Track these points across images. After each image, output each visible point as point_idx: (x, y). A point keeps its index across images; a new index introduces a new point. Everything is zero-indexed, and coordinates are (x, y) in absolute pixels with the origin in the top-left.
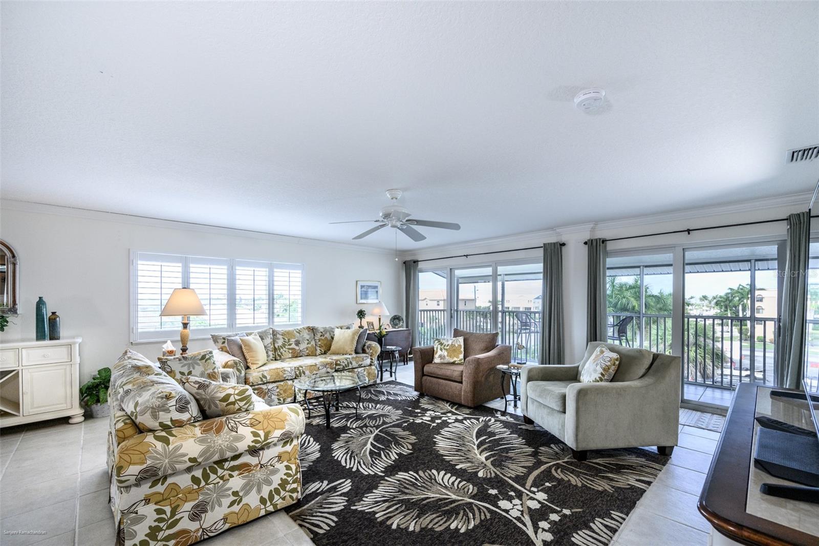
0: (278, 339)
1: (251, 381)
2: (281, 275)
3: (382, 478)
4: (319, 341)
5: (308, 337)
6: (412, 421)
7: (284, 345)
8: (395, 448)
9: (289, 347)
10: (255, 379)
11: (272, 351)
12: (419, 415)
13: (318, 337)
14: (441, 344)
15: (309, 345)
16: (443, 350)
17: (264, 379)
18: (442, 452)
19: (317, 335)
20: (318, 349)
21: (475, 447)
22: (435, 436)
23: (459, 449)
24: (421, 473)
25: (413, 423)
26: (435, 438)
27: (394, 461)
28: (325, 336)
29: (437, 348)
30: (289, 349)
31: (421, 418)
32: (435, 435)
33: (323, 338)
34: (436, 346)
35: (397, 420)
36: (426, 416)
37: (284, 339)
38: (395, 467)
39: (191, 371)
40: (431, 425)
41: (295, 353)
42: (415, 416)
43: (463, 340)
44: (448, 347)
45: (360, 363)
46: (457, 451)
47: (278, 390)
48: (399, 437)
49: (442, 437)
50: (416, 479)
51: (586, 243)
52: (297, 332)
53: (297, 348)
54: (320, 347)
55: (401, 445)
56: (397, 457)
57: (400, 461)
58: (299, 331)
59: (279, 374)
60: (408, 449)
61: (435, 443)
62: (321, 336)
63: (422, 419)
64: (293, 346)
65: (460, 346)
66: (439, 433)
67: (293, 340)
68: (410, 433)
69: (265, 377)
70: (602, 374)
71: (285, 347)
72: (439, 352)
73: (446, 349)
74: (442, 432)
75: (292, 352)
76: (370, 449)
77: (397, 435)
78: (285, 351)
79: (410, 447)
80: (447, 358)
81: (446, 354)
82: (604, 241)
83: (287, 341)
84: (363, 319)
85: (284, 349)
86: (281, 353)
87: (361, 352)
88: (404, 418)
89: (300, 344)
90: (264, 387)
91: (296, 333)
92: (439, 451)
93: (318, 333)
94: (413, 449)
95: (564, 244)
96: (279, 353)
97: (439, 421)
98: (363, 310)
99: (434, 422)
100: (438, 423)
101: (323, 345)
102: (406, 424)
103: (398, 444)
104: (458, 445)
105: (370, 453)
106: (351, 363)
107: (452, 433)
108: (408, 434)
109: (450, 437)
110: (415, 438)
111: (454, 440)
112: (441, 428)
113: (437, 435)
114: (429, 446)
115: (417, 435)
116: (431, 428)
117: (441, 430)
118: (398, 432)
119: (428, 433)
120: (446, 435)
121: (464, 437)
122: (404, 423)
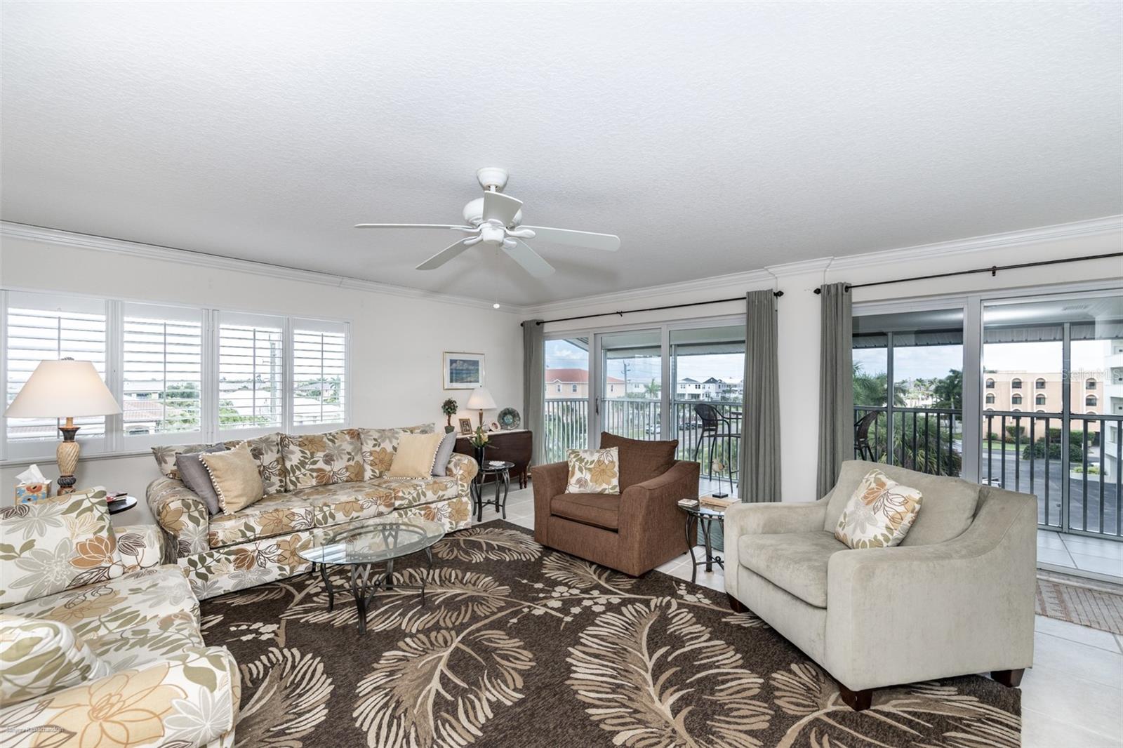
0: (292, 453)
1: (220, 539)
2: (306, 341)
4: (371, 454)
5: (349, 448)
6: (526, 610)
7: (303, 464)
8: (489, 686)
9: (311, 467)
10: (229, 534)
11: (280, 475)
12: (541, 595)
13: (368, 447)
14: (581, 460)
15: (352, 463)
16: (584, 471)
17: (249, 534)
18: (582, 695)
19: (367, 444)
20: (368, 468)
21: (649, 677)
22: (570, 649)
23: (619, 686)
25: (528, 617)
26: (570, 655)
28: (382, 446)
29: (574, 467)
30: (312, 470)
31: (544, 602)
32: (570, 645)
33: (377, 449)
34: (573, 462)
35: (500, 609)
36: (553, 598)
37: (303, 452)
39: (34, 540)
40: (562, 621)
41: (324, 477)
42: (535, 600)
43: (617, 453)
44: (592, 466)
45: (441, 493)
46: (614, 692)
47: (280, 551)
48: (499, 655)
49: (584, 653)
51: (817, 291)
52: (329, 439)
53: (327, 468)
54: (371, 465)
55: (502, 678)
56: (492, 716)
58: (334, 436)
59: (281, 522)
60: (515, 690)
61: (569, 669)
62: (375, 445)
63: (545, 606)
64: (321, 465)
65: (612, 462)
66: (577, 642)
67: (320, 455)
68: (522, 644)
69: (251, 529)
70: (888, 528)
71: (304, 468)
72: (578, 475)
73: (590, 470)
74: (583, 638)
75: (317, 477)
76: (438, 692)
77: (496, 649)
78: (305, 475)
79: (520, 683)
80: (591, 484)
81: (588, 477)
82: (848, 288)
83: (309, 456)
84: (453, 415)
85: (303, 470)
86: (297, 479)
87: (444, 474)
88: (513, 605)
89: (333, 460)
90: (250, 547)
91: (327, 441)
92: (577, 692)
93: (369, 442)
94: (526, 688)
95: (780, 294)
96: (294, 479)
97: (576, 610)
98: (453, 399)
99: (568, 613)
100: (575, 615)
101: (377, 461)
102: (515, 620)
103: (495, 675)
104: (615, 673)
105: (435, 704)
106: (425, 495)
107: (602, 640)
108: (518, 647)
109: (598, 652)
110: (531, 656)
111: (606, 660)
112: (581, 629)
113: (573, 647)
114: (559, 679)
115: (535, 648)
116: (562, 628)
117: (582, 633)
118: (498, 641)
119: (557, 643)
120: (591, 647)
121: (625, 649)
122: (511, 619)
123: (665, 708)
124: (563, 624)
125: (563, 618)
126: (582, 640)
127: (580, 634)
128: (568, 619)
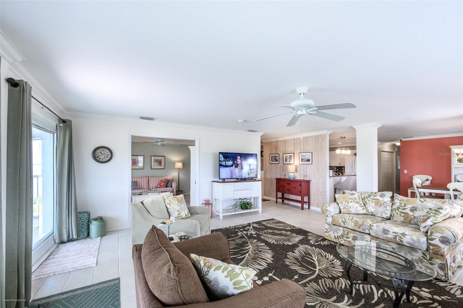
3: (298, 243)
18: (270, 251)
22: (272, 262)
24: (282, 244)
26: (272, 261)
27: (296, 249)
38: (294, 247)
40: (274, 275)
46: (261, 251)
48: (297, 264)
49: (267, 261)
50: (283, 242)
55: (294, 258)
56: (294, 251)
57: (292, 249)
61: (273, 257)
66: (269, 264)
68: (290, 267)
74: (265, 265)
77: (299, 266)
79: (288, 256)
92: (272, 252)
94: (286, 255)
97: (266, 279)
99: (271, 278)
100: (267, 276)
102: (295, 276)
103: (297, 259)
104: (259, 254)
107: (259, 263)
108: (291, 266)
109: (262, 260)
110: (286, 262)
111: (260, 257)
112: (266, 269)
113: (270, 263)
114: (277, 255)
115: (285, 265)
116: (274, 271)
117: (266, 267)
118: (300, 269)
119: (276, 265)
120: (264, 262)
121: (252, 259)
122: (297, 279)
123: (250, 246)
124: (273, 273)
125: (273, 275)
126: (267, 265)
127: (267, 267)
128: (270, 275)
